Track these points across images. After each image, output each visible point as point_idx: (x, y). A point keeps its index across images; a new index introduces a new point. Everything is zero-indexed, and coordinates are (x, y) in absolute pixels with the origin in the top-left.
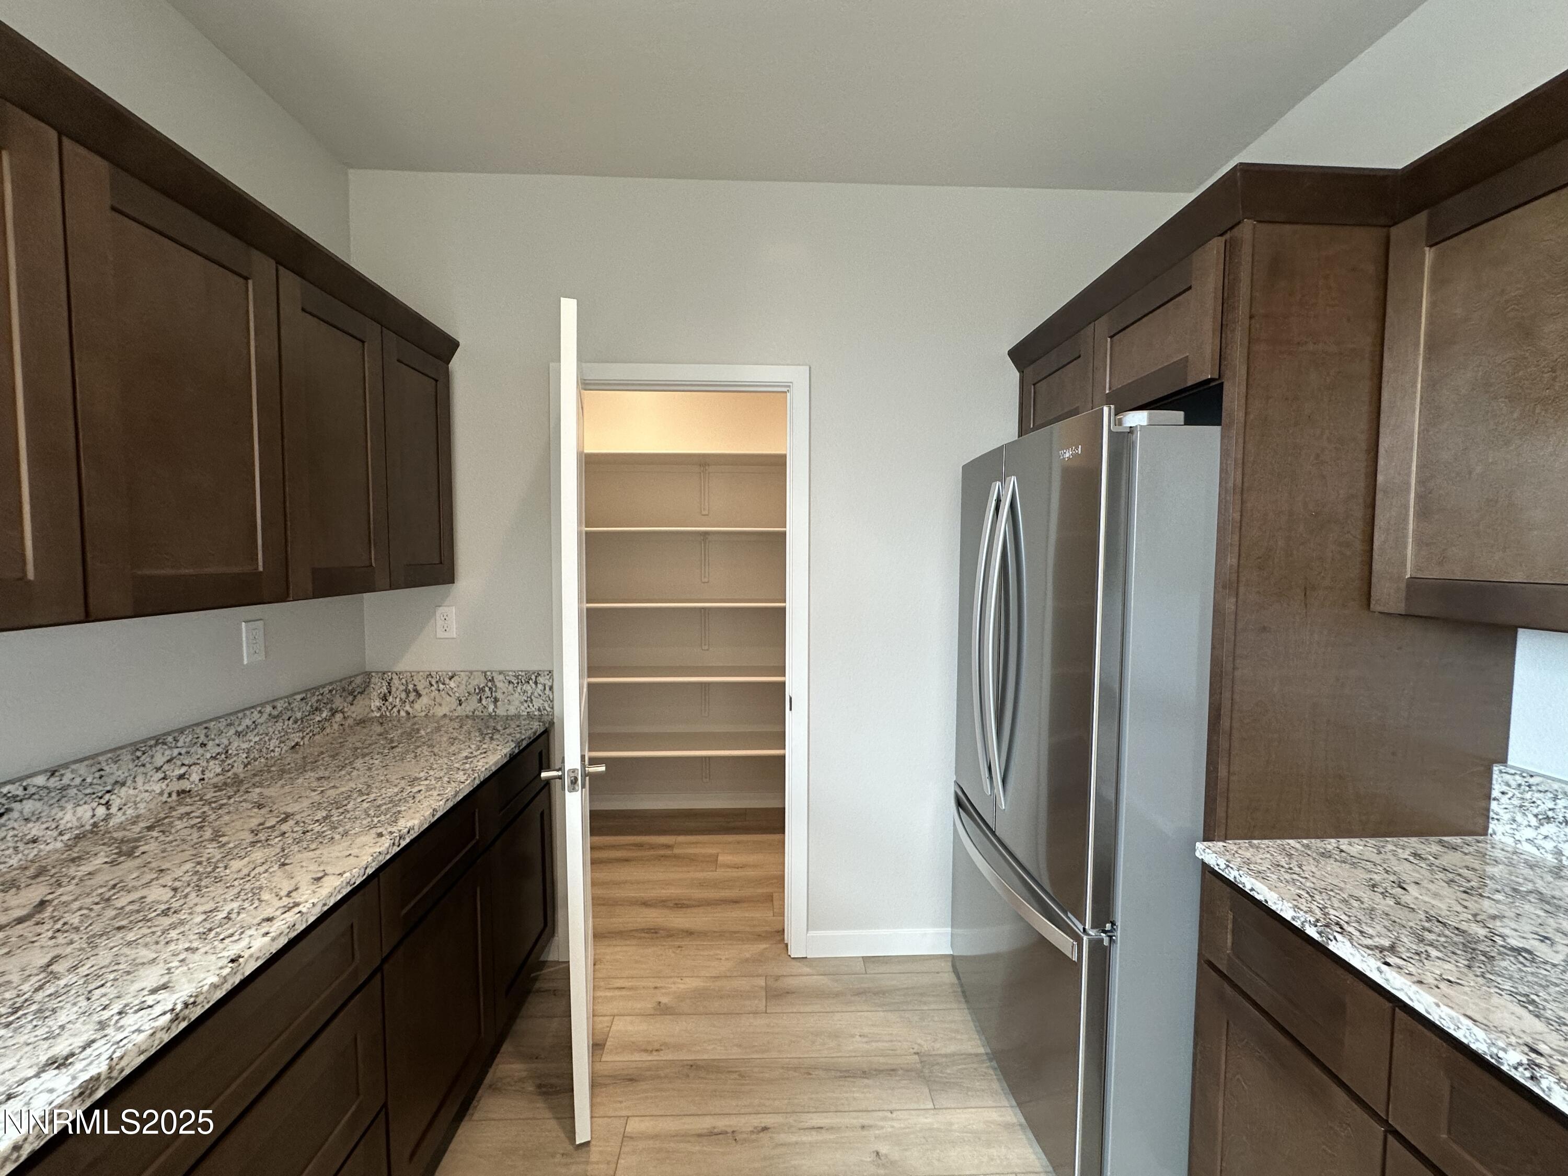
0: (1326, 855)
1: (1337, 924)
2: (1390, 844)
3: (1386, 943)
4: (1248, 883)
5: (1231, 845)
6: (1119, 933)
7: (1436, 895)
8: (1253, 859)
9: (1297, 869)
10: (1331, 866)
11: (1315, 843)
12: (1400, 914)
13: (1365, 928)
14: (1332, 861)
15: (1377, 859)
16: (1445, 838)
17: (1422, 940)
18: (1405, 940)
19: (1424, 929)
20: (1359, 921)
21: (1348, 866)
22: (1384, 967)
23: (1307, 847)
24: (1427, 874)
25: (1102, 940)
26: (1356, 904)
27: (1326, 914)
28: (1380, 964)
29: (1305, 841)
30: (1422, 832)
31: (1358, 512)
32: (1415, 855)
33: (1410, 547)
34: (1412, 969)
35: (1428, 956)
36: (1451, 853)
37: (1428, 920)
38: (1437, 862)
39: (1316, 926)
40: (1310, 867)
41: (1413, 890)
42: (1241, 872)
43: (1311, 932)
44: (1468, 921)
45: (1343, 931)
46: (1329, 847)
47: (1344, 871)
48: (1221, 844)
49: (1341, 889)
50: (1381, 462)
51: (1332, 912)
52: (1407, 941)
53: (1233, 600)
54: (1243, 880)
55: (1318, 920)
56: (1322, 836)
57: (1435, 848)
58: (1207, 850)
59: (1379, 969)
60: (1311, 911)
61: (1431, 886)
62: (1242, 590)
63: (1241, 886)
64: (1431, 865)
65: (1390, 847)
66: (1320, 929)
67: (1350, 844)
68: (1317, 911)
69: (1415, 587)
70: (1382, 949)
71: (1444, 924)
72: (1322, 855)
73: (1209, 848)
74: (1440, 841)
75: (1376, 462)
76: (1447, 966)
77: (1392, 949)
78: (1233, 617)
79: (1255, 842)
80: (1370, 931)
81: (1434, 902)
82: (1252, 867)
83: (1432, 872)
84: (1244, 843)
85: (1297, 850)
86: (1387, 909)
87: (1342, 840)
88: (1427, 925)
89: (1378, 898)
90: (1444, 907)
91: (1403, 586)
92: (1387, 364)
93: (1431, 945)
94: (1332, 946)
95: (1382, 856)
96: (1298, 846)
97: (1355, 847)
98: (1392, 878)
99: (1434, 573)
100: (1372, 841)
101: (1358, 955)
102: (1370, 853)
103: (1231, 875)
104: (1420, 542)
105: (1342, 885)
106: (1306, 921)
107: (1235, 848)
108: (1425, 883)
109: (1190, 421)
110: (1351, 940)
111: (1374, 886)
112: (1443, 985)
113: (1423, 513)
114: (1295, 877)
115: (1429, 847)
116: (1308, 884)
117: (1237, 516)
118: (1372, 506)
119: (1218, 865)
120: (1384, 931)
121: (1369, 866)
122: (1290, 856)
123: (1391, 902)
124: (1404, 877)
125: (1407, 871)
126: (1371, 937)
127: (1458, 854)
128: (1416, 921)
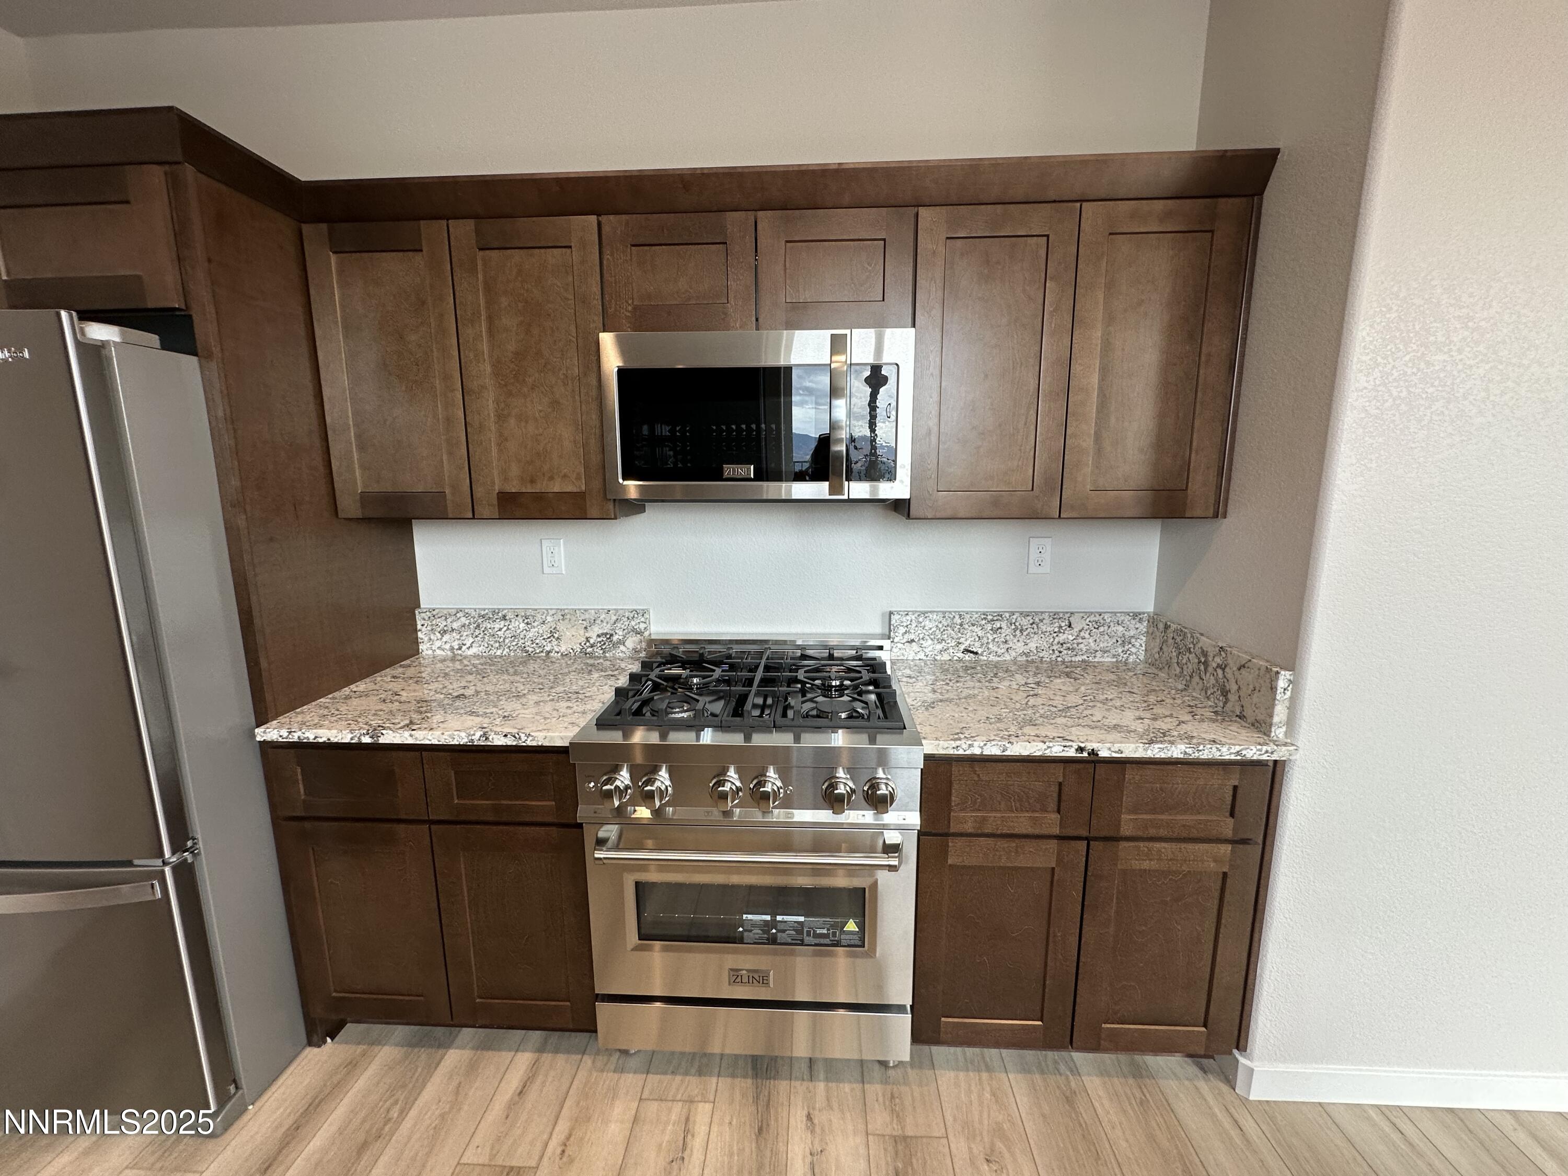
0: (348, 698)
1: (379, 726)
2: (378, 677)
3: (407, 722)
4: (310, 735)
5: (282, 719)
6: (201, 845)
7: (415, 691)
8: (305, 720)
9: (337, 712)
10: (355, 702)
11: (337, 694)
12: (405, 707)
13: (394, 721)
14: (353, 699)
15: (377, 687)
16: (402, 663)
17: (421, 713)
18: (414, 716)
19: (419, 707)
20: (388, 720)
21: (364, 698)
22: (413, 732)
23: (334, 698)
24: (405, 683)
25: (186, 860)
26: (381, 713)
27: (370, 725)
28: (410, 732)
29: (330, 696)
30: (391, 664)
31: (317, 442)
32: (394, 677)
33: (357, 471)
34: (425, 726)
35: (428, 717)
36: (409, 668)
37: (419, 703)
38: (405, 676)
39: (368, 734)
40: (343, 708)
41: (404, 694)
42: (303, 731)
43: (366, 740)
44: (434, 695)
45: (384, 728)
46: (347, 693)
47: (363, 701)
48: (275, 722)
49: (369, 710)
50: (327, 407)
51: (372, 723)
52: (415, 716)
53: (244, 517)
54: (307, 735)
55: (368, 730)
56: (339, 689)
57: (401, 670)
58: (268, 730)
59: (411, 736)
60: (361, 728)
61: (410, 688)
62: (248, 508)
63: (305, 741)
64: (404, 678)
65: (379, 679)
66: (371, 734)
67: (357, 686)
68: (364, 726)
69: (365, 499)
70: (407, 725)
71: (426, 701)
72: (346, 698)
73: (268, 728)
74: (401, 666)
75: (323, 406)
76: (438, 717)
77: (411, 723)
78: (246, 532)
79: (297, 710)
80: (397, 721)
81: (415, 694)
82: (308, 724)
83: (405, 681)
84: (292, 714)
85: (329, 703)
86: (398, 708)
87: (351, 687)
88: (419, 705)
89: (390, 705)
90: (421, 694)
91: (358, 497)
92: (318, 332)
93: (426, 712)
94: (382, 740)
95: (378, 685)
96: (328, 700)
97: (361, 686)
98: (391, 693)
99: (375, 488)
100: (368, 680)
101: (398, 735)
102: (371, 686)
103: (295, 738)
104: (362, 467)
105: (368, 708)
106: (361, 735)
107: (288, 720)
108: (406, 688)
109: (165, 346)
110: (391, 729)
111: (384, 701)
112: (440, 725)
113: (362, 448)
114: (339, 716)
115: (398, 670)
116: (350, 716)
117: (232, 442)
118: (325, 439)
119: (281, 736)
120: (403, 718)
121: (375, 692)
122: (327, 707)
123: (398, 704)
124: (396, 690)
125: (395, 686)
126: (399, 723)
127: (413, 669)
128: (413, 706)
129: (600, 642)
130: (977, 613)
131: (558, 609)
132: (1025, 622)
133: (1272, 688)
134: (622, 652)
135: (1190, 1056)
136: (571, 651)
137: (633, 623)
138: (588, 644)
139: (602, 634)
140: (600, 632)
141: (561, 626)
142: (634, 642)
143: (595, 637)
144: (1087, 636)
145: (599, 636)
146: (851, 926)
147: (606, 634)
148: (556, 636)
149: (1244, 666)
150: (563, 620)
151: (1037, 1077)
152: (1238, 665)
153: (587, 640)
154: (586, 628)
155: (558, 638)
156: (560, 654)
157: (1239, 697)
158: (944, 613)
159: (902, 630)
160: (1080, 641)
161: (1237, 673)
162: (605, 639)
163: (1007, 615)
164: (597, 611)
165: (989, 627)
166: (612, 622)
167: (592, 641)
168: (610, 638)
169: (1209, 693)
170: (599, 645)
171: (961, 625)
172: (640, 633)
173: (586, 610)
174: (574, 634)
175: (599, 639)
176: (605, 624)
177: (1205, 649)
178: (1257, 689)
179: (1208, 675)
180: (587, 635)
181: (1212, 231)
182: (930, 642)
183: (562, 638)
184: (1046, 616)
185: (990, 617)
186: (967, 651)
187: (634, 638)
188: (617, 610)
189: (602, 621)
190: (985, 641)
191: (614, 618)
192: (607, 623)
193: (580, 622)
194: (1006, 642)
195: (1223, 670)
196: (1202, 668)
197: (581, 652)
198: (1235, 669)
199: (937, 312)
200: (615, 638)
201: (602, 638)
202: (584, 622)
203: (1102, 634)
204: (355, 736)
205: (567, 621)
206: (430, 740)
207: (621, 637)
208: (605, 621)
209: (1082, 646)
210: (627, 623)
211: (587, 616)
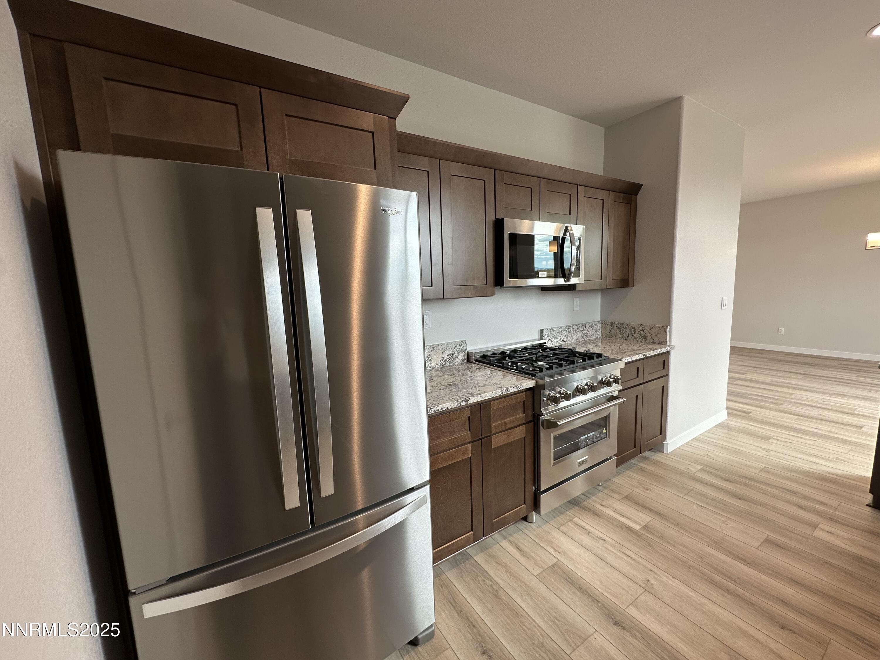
94: (470, 402)
129: (448, 358)
130: (565, 326)
131: (431, 345)
132: (576, 328)
133: (665, 332)
134: (457, 361)
135: (649, 450)
136: (436, 365)
137: (461, 347)
138: (443, 361)
139: (449, 354)
140: (449, 353)
141: (432, 354)
142: (462, 356)
143: (446, 357)
144: (589, 330)
145: (448, 356)
146: (604, 431)
147: (451, 354)
148: (430, 359)
149: (652, 328)
150: (433, 350)
151: (631, 469)
152: (650, 328)
153: (443, 358)
154: (443, 353)
155: (431, 360)
156: (431, 368)
157: (652, 337)
158: (557, 327)
159: (546, 336)
160: (588, 332)
161: (650, 331)
162: (450, 357)
163: (572, 326)
164: (448, 344)
165: (568, 331)
166: (453, 348)
167: (445, 359)
168: (452, 356)
169: (637, 339)
170: (448, 360)
171: (561, 331)
172: (464, 351)
173: (443, 344)
174: (438, 356)
175: (448, 357)
176: (450, 349)
177: (634, 327)
178: (659, 333)
179: (636, 334)
180: (443, 356)
181: (631, 204)
182: (554, 339)
183: (433, 359)
184: (580, 325)
185: (568, 327)
186: (563, 341)
187: (462, 354)
188: (455, 342)
189: (449, 348)
190: (567, 336)
191: (454, 346)
192: (451, 349)
193: (440, 350)
194: (572, 336)
195: (643, 331)
196: (633, 332)
197: (440, 365)
198: (648, 330)
199: (582, 220)
200: (454, 356)
201: (449, 357)
202: (442, 350)
203: (592, 329)
204: (459, 403)
205: (435, 350)
206: (488, 397)
207: (456, 355)
208: (451, 348)
209: (588, 334)
210: (459, 348)
211: (443, 347)
